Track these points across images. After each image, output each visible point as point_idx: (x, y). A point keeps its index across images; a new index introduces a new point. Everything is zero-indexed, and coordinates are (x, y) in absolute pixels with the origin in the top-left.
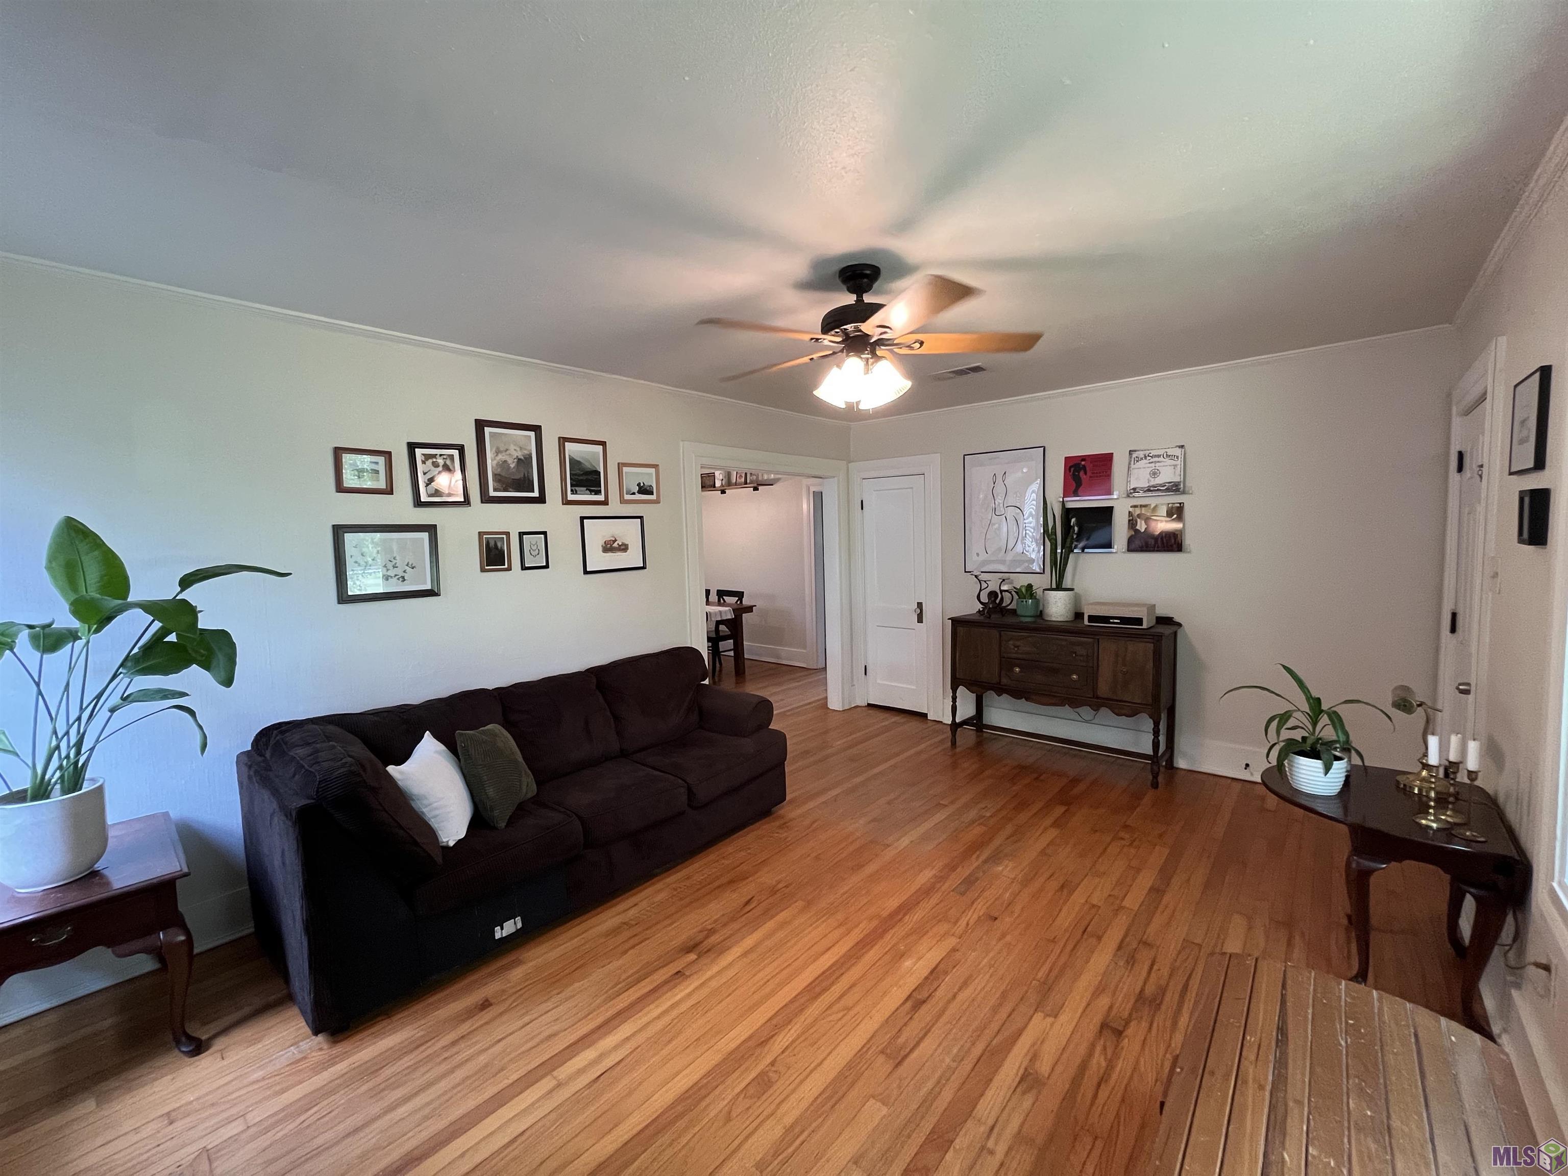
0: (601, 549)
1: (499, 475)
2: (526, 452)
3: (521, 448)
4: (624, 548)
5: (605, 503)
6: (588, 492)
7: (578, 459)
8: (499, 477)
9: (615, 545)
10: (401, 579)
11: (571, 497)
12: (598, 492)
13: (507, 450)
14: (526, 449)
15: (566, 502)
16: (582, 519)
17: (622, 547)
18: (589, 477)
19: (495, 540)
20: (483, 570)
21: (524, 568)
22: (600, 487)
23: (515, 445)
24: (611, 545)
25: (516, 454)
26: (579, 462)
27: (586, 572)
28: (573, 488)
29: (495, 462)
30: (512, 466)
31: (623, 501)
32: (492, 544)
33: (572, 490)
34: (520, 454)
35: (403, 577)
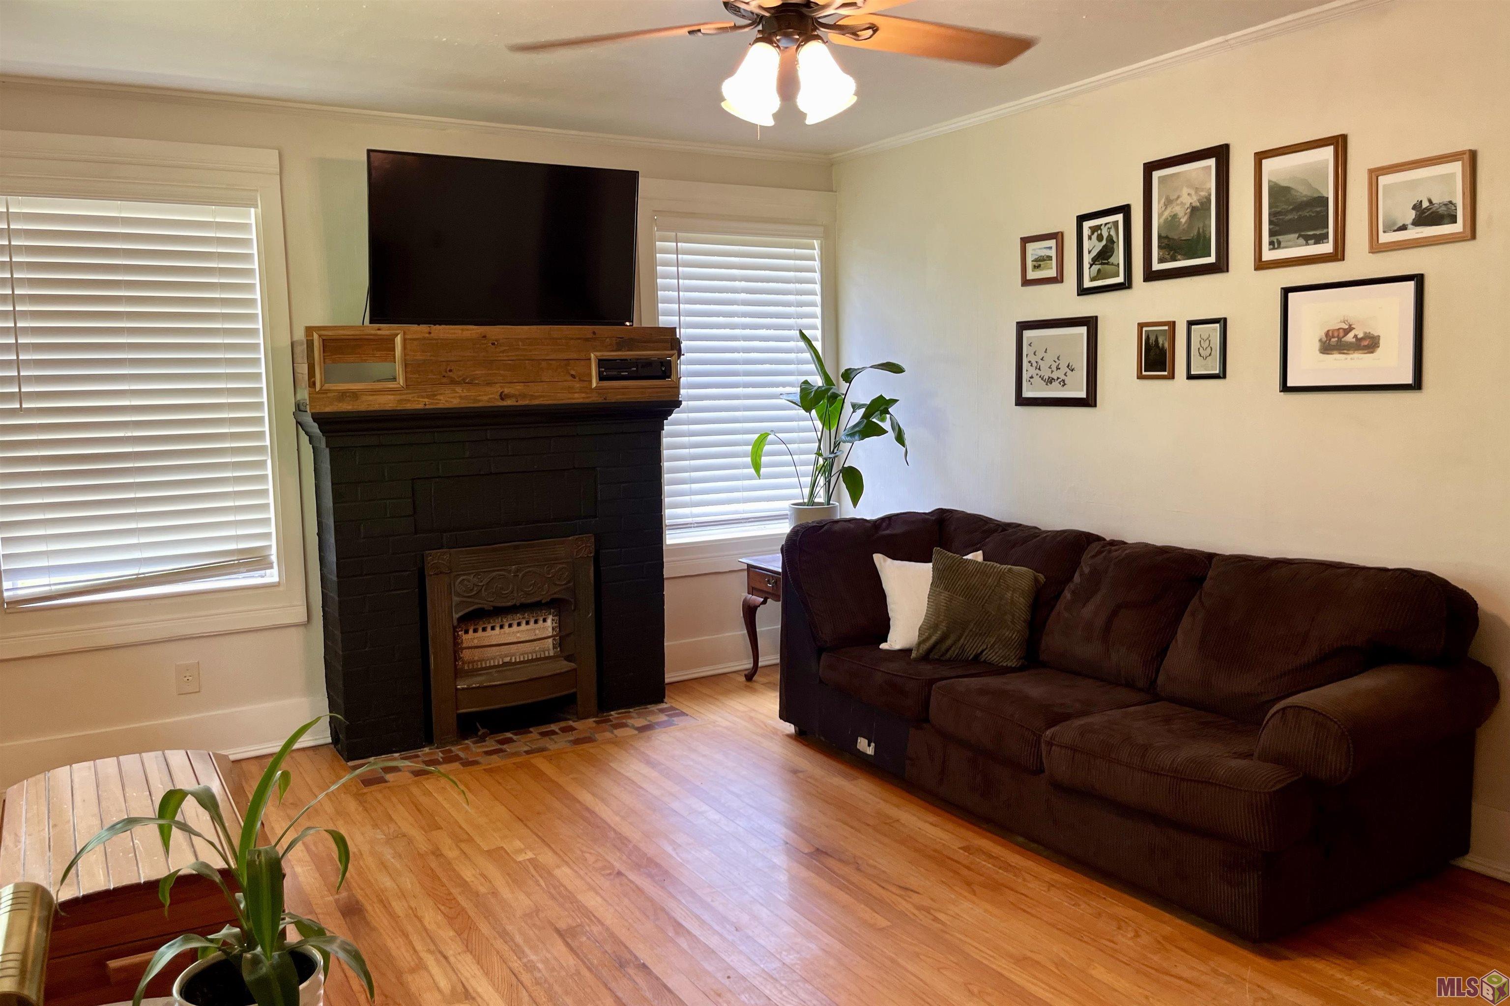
0: (1317, 345)
1: (1167, 237)
2: (1203, 194)
3: (1197, 190)
4: (1370, 344)
5: (1338, 255)
6: (1302, 241)
7: (1284, 184)
8: (1166, 241)
9: (1350, 337)
10: (1062, 383)
11: (1268, 255)
12: (1321, 239)
13: (1178, 197)
14: (1202, 190)
15: (1261, 265)
16: (1286, 291)
17: (1366, 343)
18: (1306, 213)
19: (1157, 334)
20: (1140, 377)
21: (1190, 377)
22: (1327, 226)
23: (1188, 187)
24: (1340, 339)
25: (1190, 201)
26: (1287, 189)
27: (1285, 388)
28: (1274, 239)
29: (1162, 220)
30: (1183, 220)
31: (1376, 247)
32: (1152, 339)
33: (1271, 243)
34: (1194, 200)
35: (1063, 381)
